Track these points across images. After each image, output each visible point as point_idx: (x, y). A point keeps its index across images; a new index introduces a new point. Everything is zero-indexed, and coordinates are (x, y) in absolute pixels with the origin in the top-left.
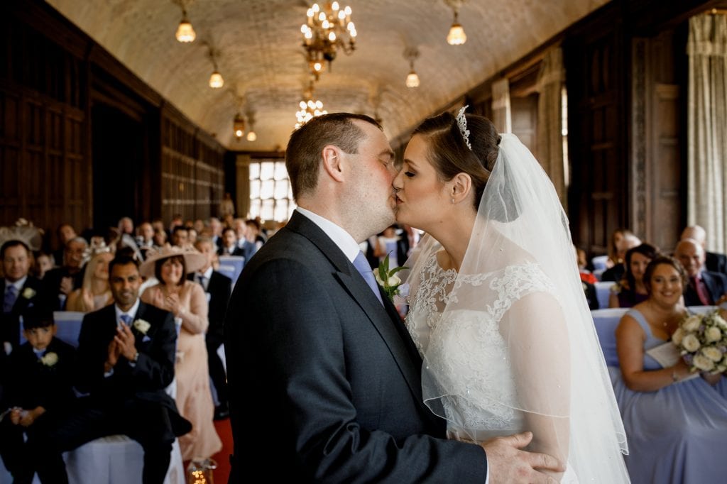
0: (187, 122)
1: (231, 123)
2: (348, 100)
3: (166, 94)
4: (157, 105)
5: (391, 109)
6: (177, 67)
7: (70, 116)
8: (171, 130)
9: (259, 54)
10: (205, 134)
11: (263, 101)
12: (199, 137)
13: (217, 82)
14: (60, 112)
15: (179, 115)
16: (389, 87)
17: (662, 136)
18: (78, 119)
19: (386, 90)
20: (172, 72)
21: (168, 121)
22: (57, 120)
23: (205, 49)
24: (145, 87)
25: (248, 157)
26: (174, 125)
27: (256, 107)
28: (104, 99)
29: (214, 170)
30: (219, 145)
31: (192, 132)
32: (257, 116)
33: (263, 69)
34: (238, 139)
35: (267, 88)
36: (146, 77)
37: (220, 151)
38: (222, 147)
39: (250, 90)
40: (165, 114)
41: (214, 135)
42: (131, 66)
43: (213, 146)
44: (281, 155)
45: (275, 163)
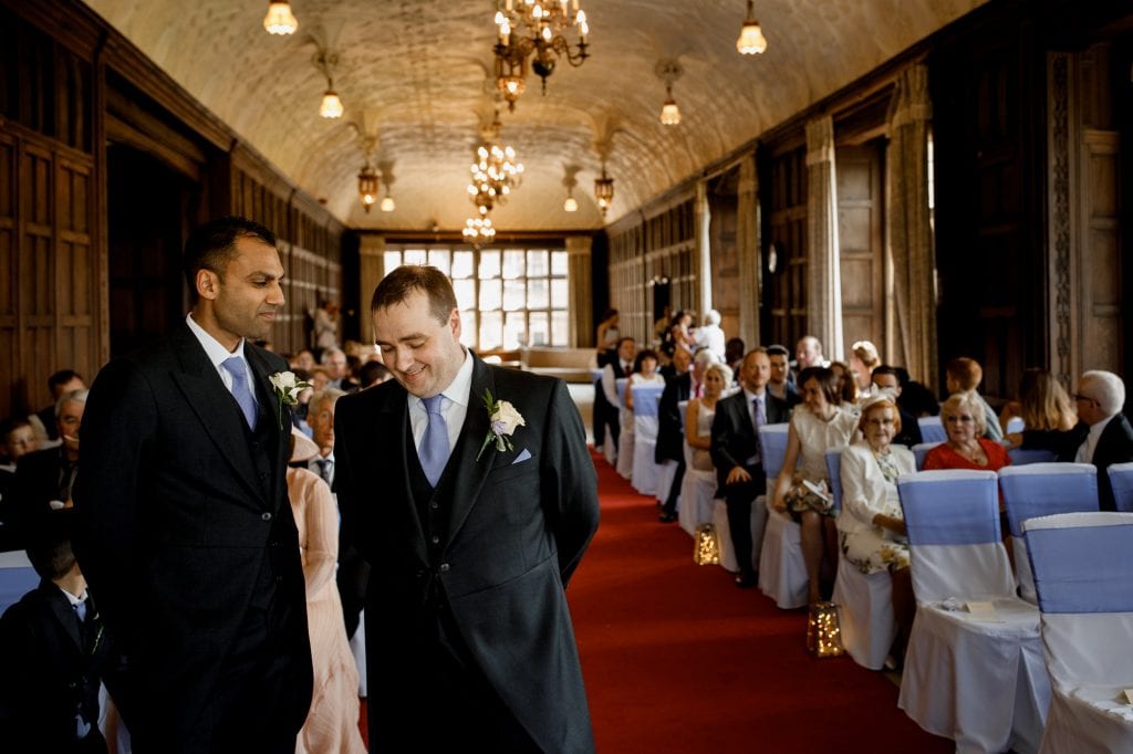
0: (277, 178)
1: (354, 181)
2: (555, 146)
3: (240, 129)
4: (225, 147)
5: (627, 163)
6: (261, 80)
7: (66, 163)
8: (248, 193)
9: (406, 63)
10: (309, 201)
11: (409, 144)
12: (296, 204)
13: (332, 108)
14: (47, 155)
15: (262, 164)
16: (625, 124)
17: (1095, 215)
18: (79, 168)
19: (620, 130)
20: (252, 89)
21: (243, 174)
22: (41, 169)
23: (311, 49)
24: (202, 114)
25: (381, 240)
26: (254, 182)
27: (396, 154)
28: (128, 133)
29: (322, 262)
30: (331, 218)
31: (285, 195)
32: (396, 171)
33: (411, 89)
34: (367, 208)
35: (417, 123)
36: (204, 98)
37: (333, 229)
38: (338, 223)
39: (387, 124)
40: (238, 162)
41: (323, 201)
42: (178, 76)
43: (321, 221)
44: (438, 237)
45: (427, 251)
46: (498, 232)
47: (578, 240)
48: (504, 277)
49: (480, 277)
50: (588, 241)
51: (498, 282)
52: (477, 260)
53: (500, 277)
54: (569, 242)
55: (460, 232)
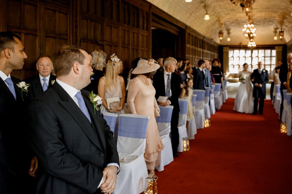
0: (199, 34)
1: (218, 34)
2: (271, 23)
3: (188, 24)
4: (184, 28)
5: (290, 27)
6: (192, 12)
7: (142, 33)
8: (191, 38)
9: (228, 5)
10: (208, 39)
11: (233, 25)
12: (205, 40)
14: (137, 32)
15: (195, 31)
16: (287, 17)
18: (145, 34)
19: (286, 18)
20: (191, 14)
21: (189, 34)
22: (136, 35)
23: (203, 4)
24: (177, 21)
25: (228, 48)
26: (192, 36)
27: (230, 27)
28: (160, 26)
29: (213, 53)
30: (215, 43)
31: (202, 38)
32: (231, 31)
33: (230, 11)
35: (234, 19)
36: (178, 18)
37: (216, 45)
38: (217, 44)
39: (226, 20)
40: (188, 31)
41: (212, 39)
42: (171, 13)
43: (212, 44)
44: (242, 47)
45: (239, 50)
46: (257, 45)
47: (278, 47)
48: (259, 56)
49: (253, 56)
50: (281, 47)
51: (257, 58)
52: (252, 52)
53: (258, 57)
54: (276, 47)
55: (247, 46)
